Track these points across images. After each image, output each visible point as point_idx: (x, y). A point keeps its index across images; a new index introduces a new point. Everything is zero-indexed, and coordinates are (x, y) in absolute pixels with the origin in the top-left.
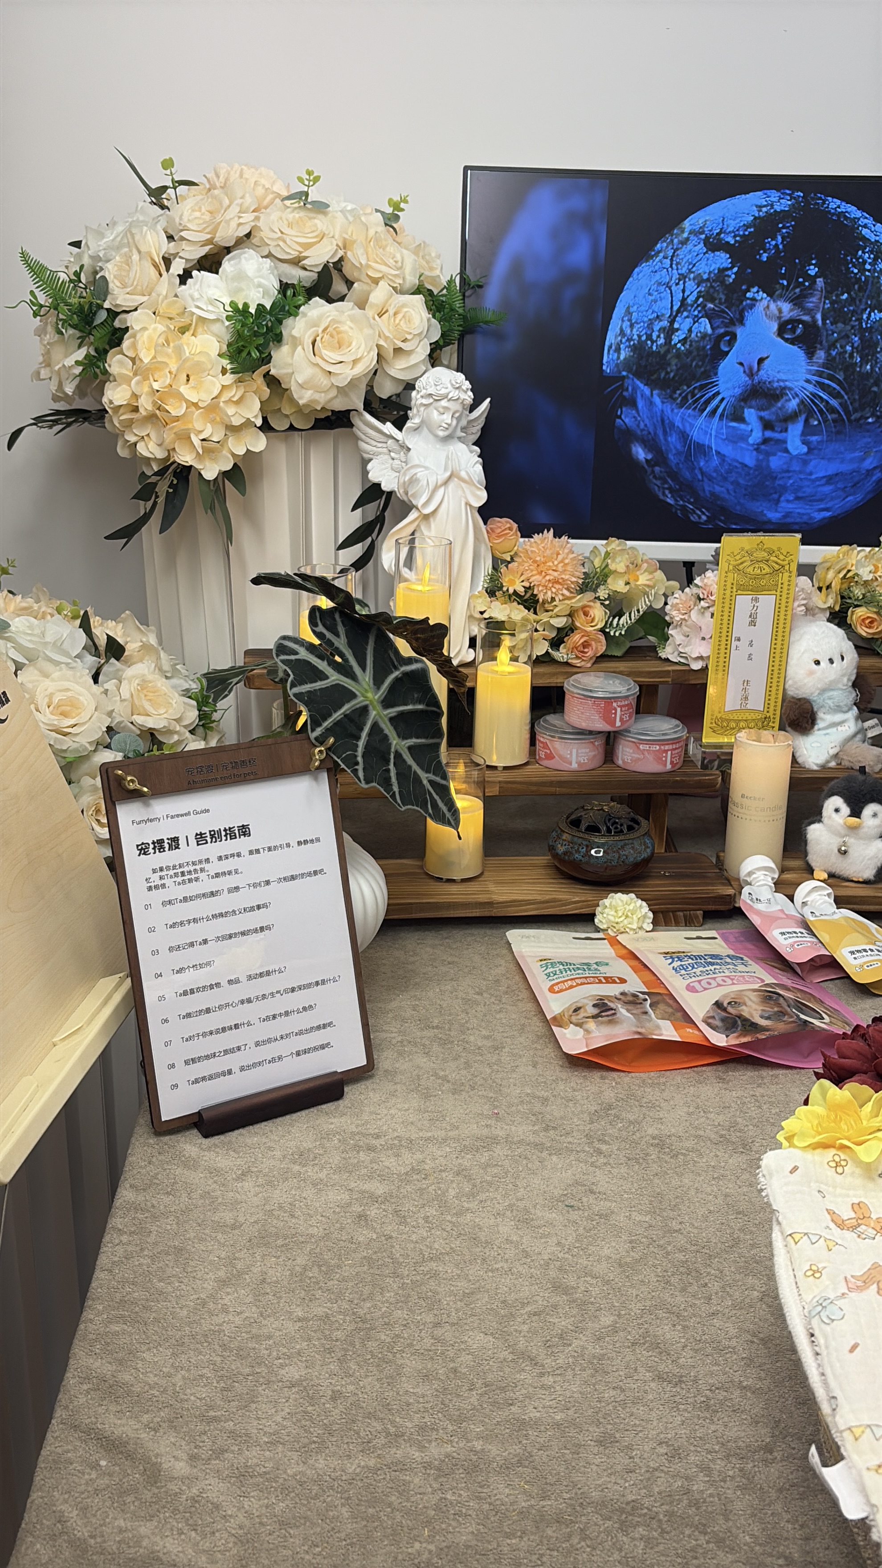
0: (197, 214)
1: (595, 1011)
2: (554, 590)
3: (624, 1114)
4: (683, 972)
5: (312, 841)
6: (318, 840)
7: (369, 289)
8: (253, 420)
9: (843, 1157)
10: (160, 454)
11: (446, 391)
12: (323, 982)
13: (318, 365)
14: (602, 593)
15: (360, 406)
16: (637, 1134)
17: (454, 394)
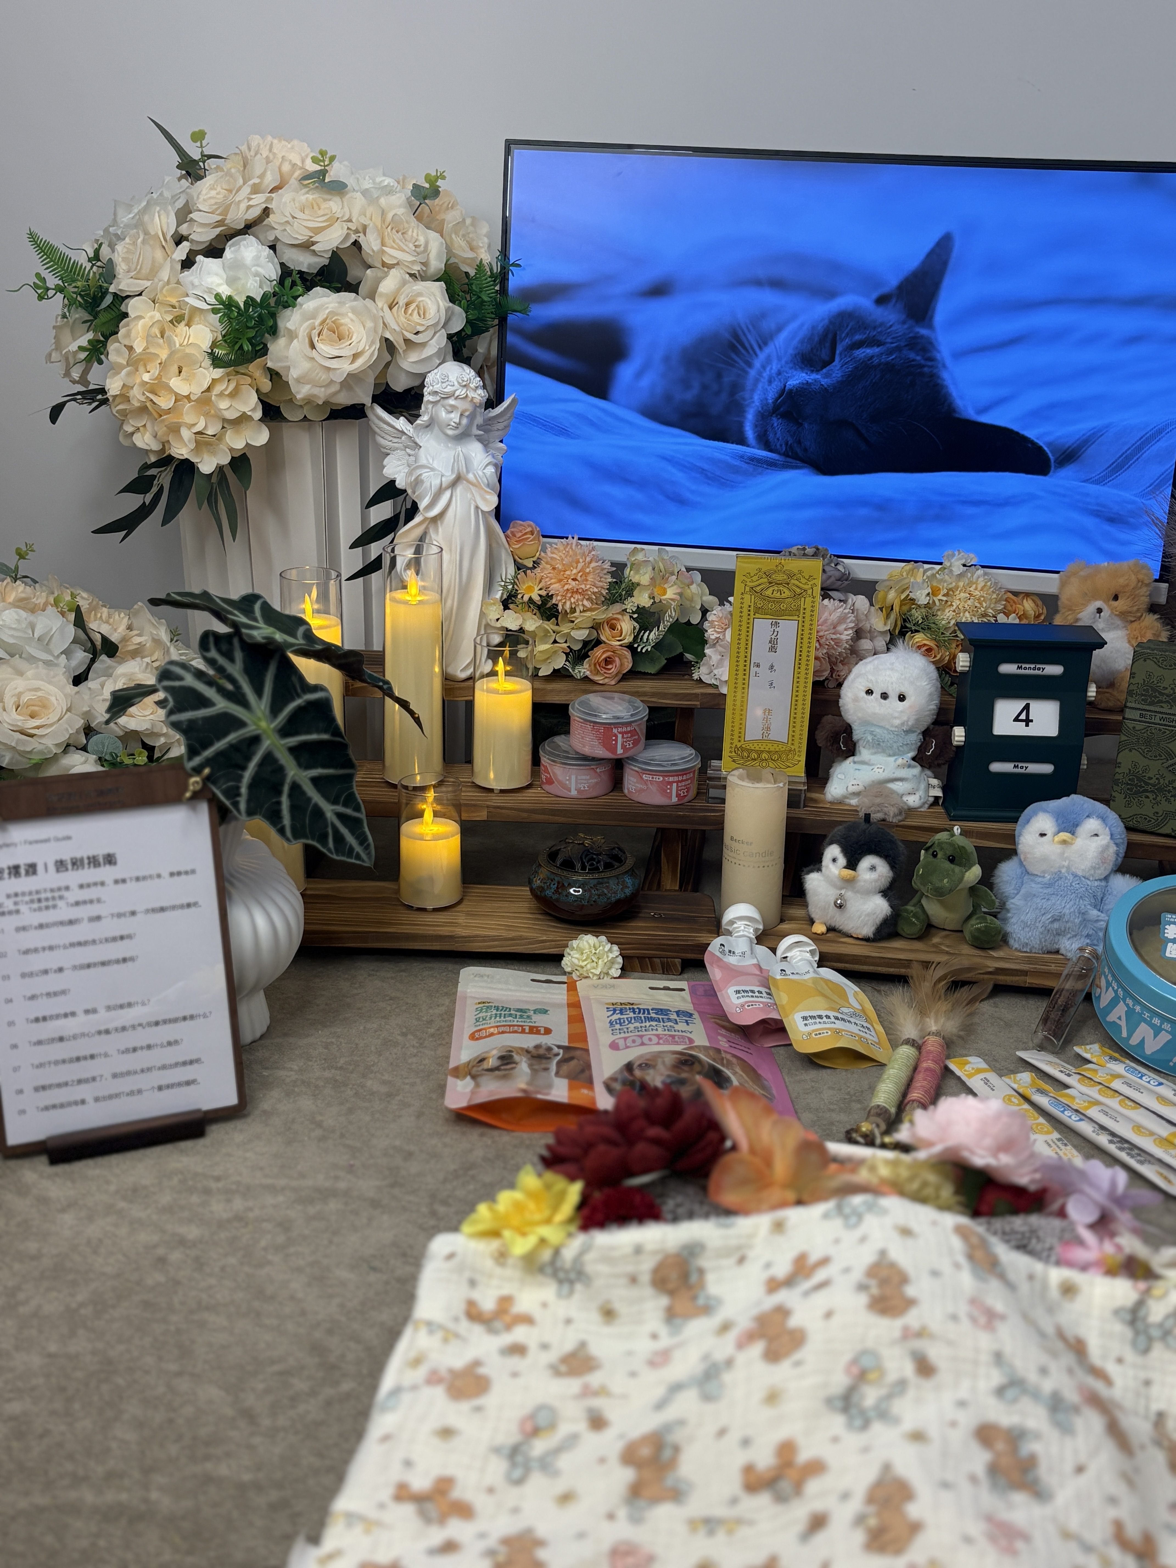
0: (213, 193)
1: (497, 1064)
2: (573, 600)
4: (618, 1026)
5: (186, 873)
6: (193, 872)
7: (382, 275)
8: (249, 413)
10: (155, 446)
11: (453, 389)
12: (192, 1017)
13: (313, 358)
14: (630, 605)
15: (367, 400)
17: (461, 392)
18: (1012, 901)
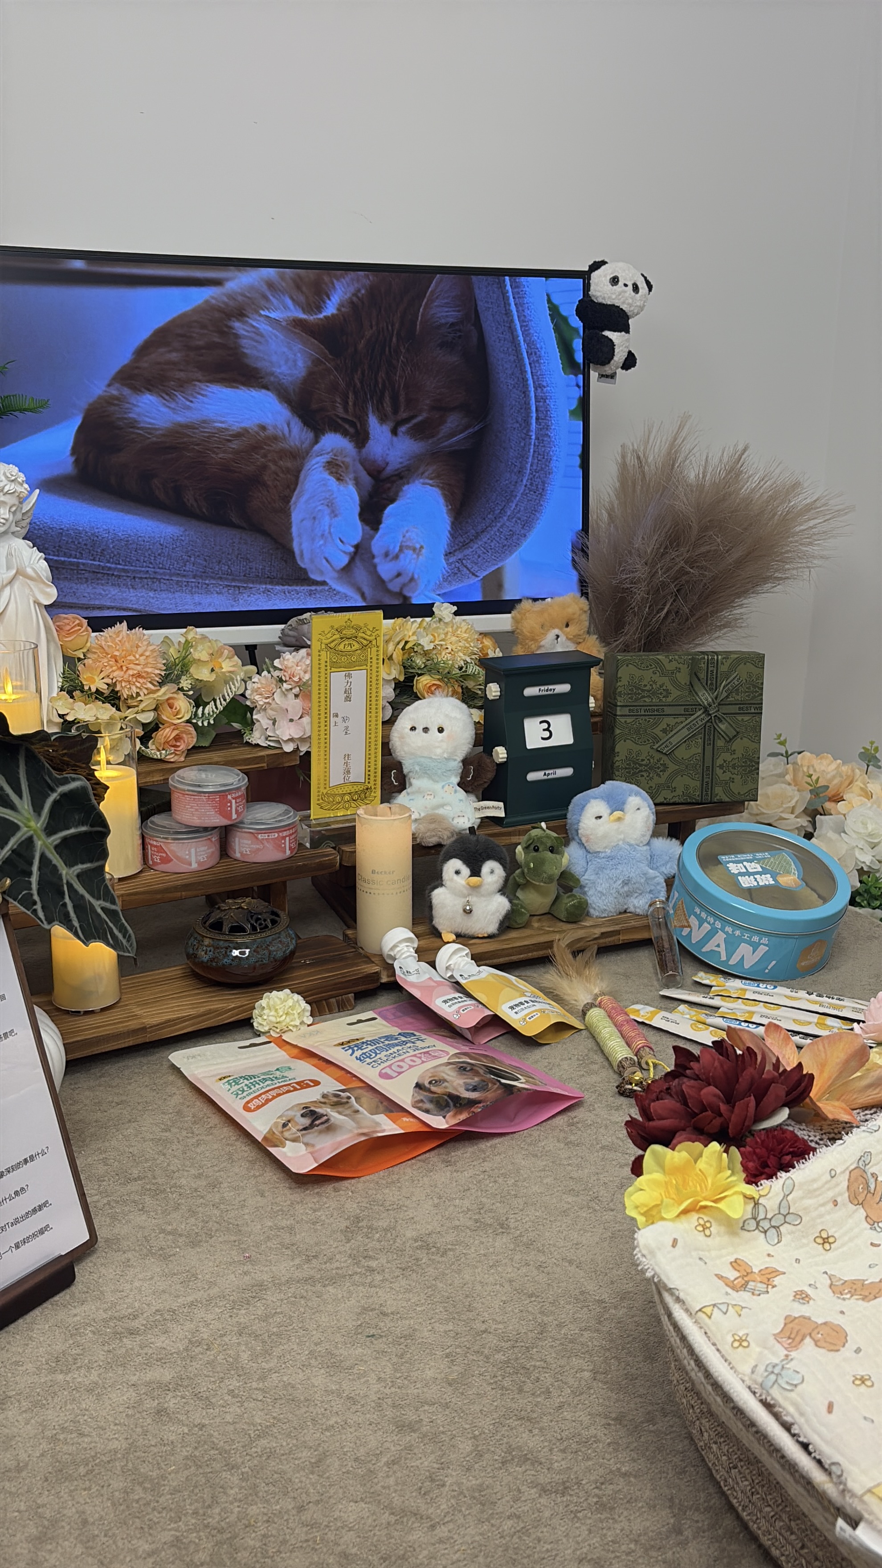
1: (306, 1121)
3: (376, 1224)
9: (706, 1219)
12: (32, 1158)
14: (185, 683)
16: (398, 1240)
17: (10, 487)
18: (586, 877)
